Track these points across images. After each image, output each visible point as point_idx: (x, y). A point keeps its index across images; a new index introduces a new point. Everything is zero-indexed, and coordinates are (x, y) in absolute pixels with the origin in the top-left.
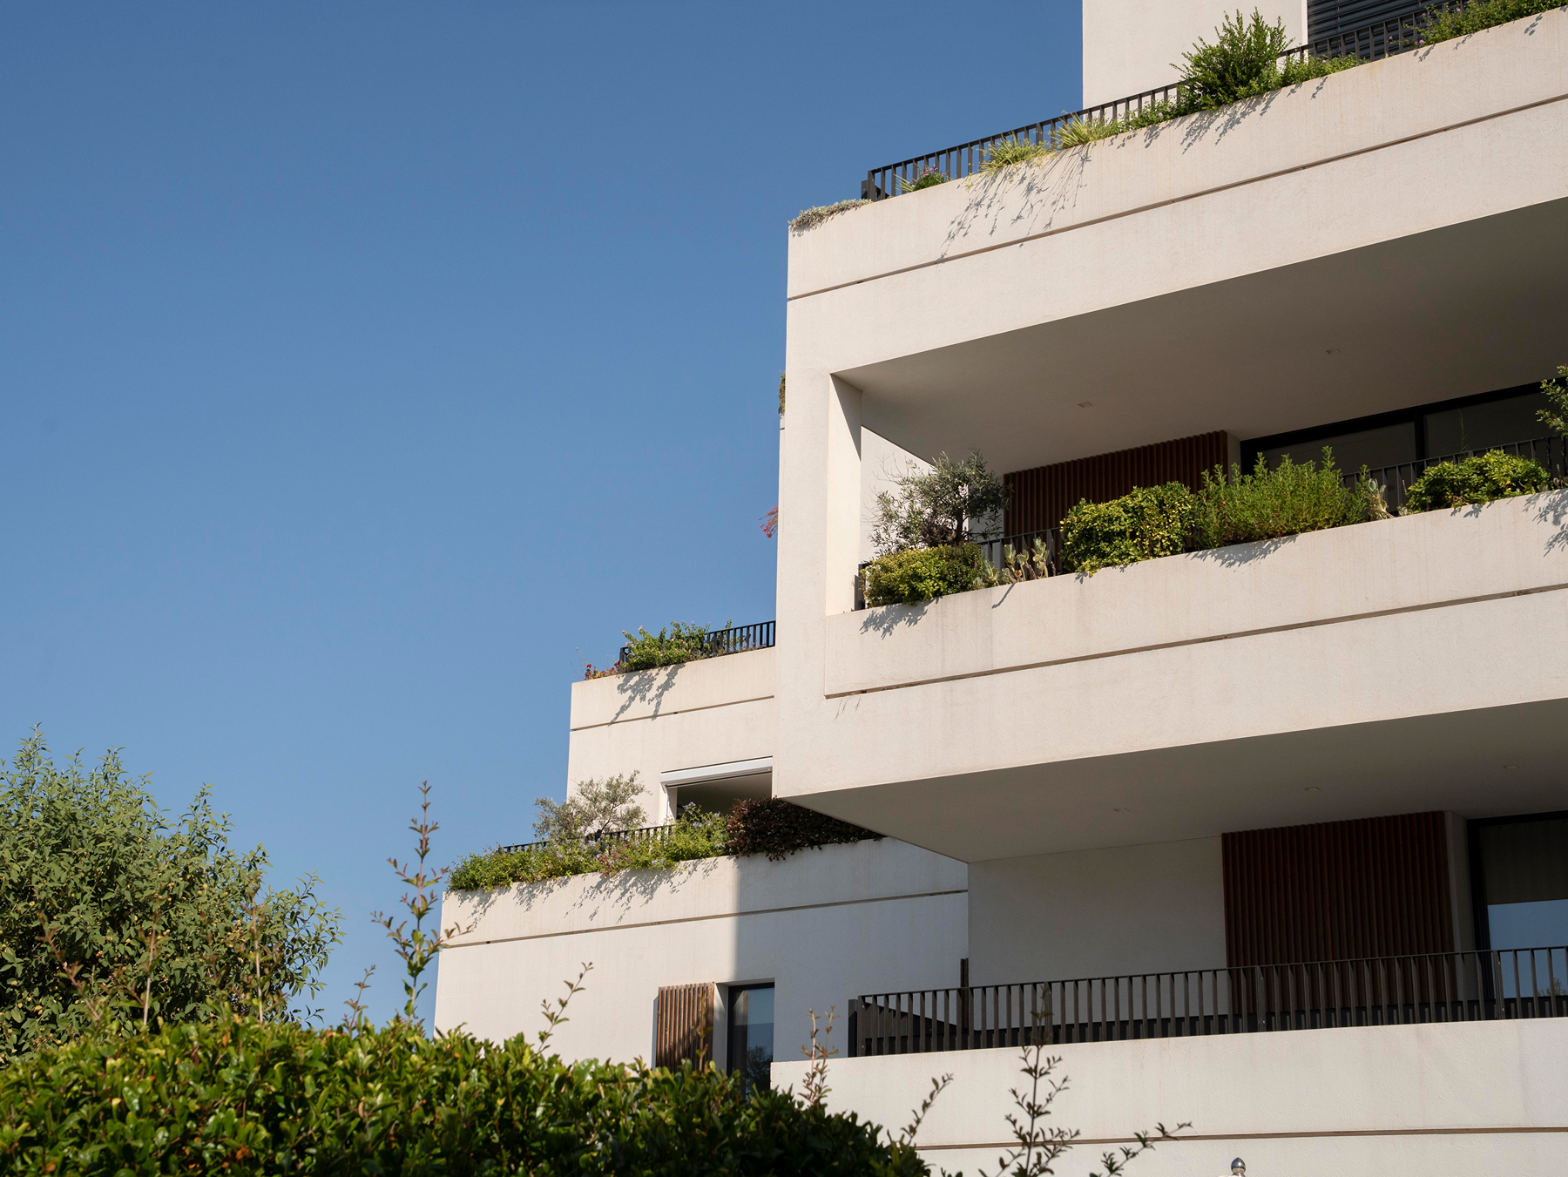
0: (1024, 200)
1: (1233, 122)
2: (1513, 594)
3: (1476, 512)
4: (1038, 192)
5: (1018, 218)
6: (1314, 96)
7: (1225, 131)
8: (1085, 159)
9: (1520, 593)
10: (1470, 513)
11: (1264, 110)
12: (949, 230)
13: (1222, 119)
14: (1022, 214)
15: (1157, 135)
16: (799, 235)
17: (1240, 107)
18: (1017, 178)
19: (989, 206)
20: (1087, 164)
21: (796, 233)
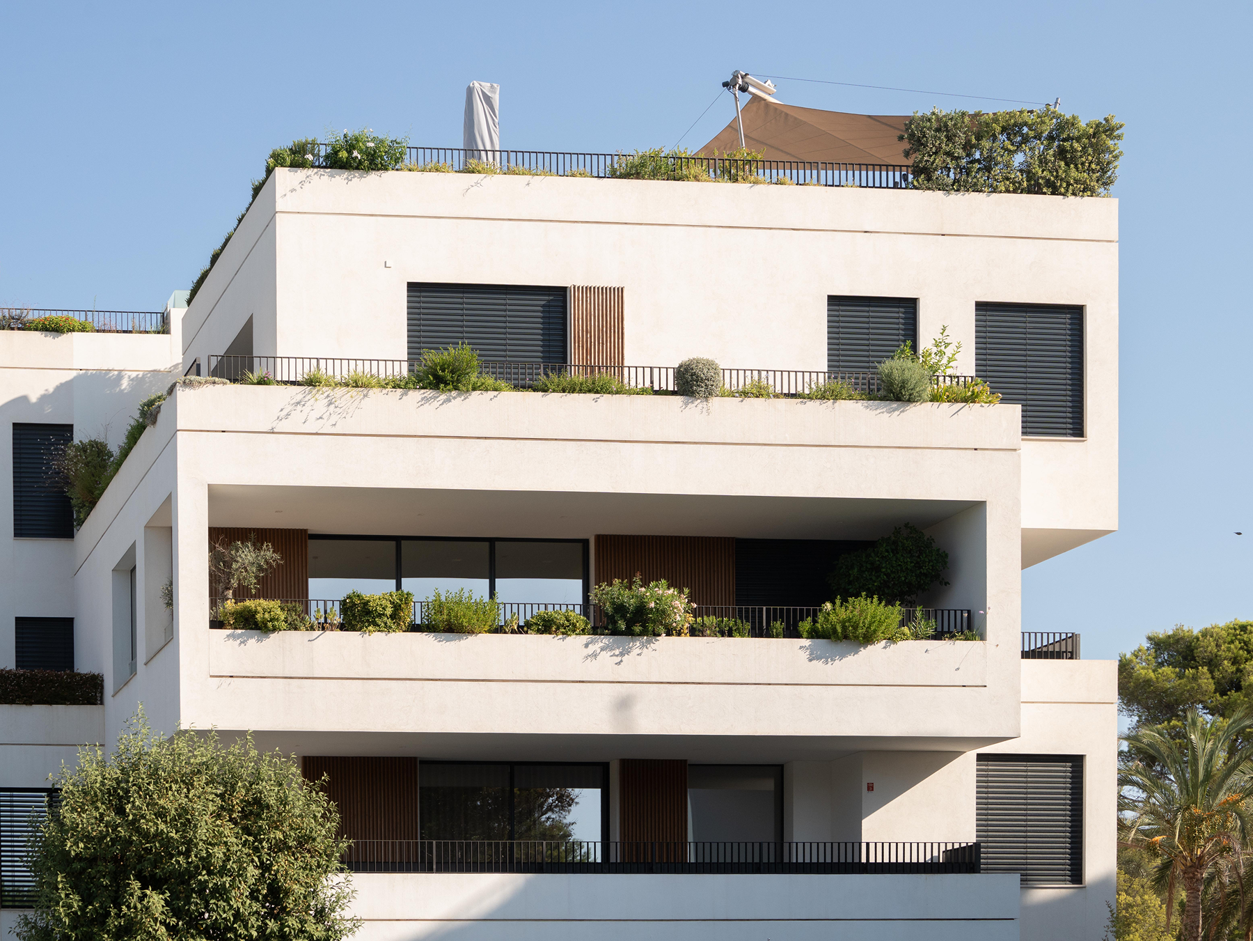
0: (326, 409)
1: (448, 400)
2: (577, 682)
3: (563, 639)
4: (336, 407)
5: (321, 418)
6: (491, 399)
7: (442, 404)
8: (365, 396)
9: (580, 682)
10: (560, 639)
11: (465, 399)
12: (279, 415)
13: (443, 397)
14: (324, 417)
15: (406, 394)
16: (183, 391)
17: (454, 393)
18: (326, 394)
19: (304, 405)
20: (366, 399)
21: (181, 389)
